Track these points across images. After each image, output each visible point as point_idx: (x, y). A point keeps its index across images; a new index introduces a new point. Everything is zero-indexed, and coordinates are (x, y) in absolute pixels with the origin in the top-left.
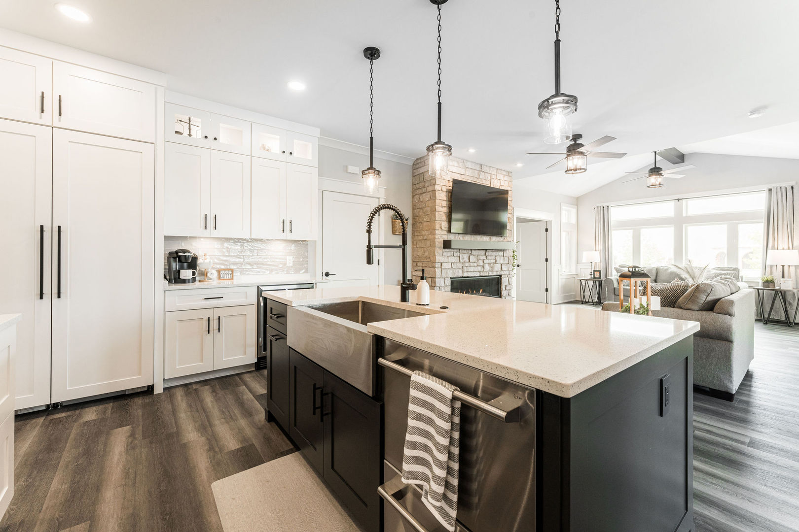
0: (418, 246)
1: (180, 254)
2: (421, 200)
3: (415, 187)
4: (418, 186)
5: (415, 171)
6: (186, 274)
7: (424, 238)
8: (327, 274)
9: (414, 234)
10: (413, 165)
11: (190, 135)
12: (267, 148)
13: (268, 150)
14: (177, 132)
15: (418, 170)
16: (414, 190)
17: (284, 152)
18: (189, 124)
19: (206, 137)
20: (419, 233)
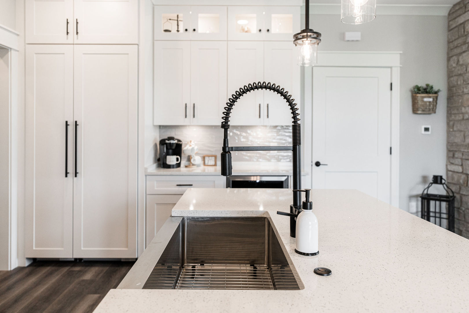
0: (455, 129)
1: (167, 142)
2: (461, 62)
3: (451, 45)
4: (456, 43)
5: (451, 23)
6: (172, 160)
7: (465, 118)
8: (318, 164)
9: (450, 112)
10: (449, 14)
11: (178, 31)
12: (246, 29)
13: (246, 32)
14: (166, 31)
15: (456, 20)
16: (450, 50)
17: (260, 31)
18: (177, 20)
19: (186, 30)
20: (458, 110)
